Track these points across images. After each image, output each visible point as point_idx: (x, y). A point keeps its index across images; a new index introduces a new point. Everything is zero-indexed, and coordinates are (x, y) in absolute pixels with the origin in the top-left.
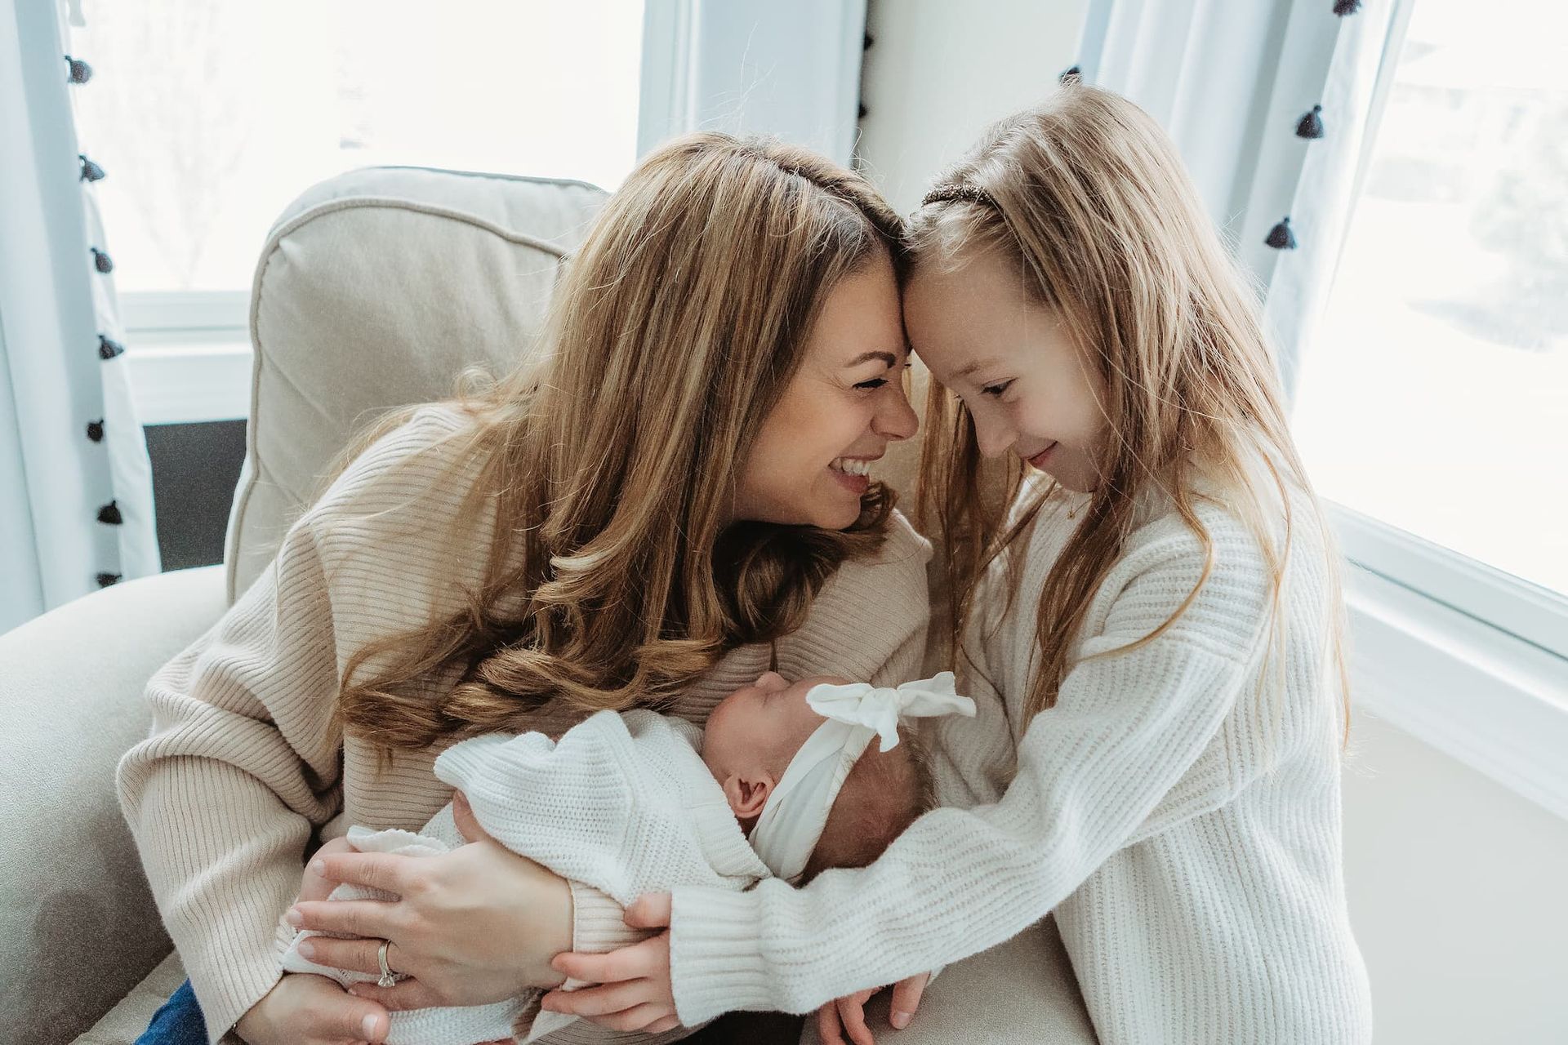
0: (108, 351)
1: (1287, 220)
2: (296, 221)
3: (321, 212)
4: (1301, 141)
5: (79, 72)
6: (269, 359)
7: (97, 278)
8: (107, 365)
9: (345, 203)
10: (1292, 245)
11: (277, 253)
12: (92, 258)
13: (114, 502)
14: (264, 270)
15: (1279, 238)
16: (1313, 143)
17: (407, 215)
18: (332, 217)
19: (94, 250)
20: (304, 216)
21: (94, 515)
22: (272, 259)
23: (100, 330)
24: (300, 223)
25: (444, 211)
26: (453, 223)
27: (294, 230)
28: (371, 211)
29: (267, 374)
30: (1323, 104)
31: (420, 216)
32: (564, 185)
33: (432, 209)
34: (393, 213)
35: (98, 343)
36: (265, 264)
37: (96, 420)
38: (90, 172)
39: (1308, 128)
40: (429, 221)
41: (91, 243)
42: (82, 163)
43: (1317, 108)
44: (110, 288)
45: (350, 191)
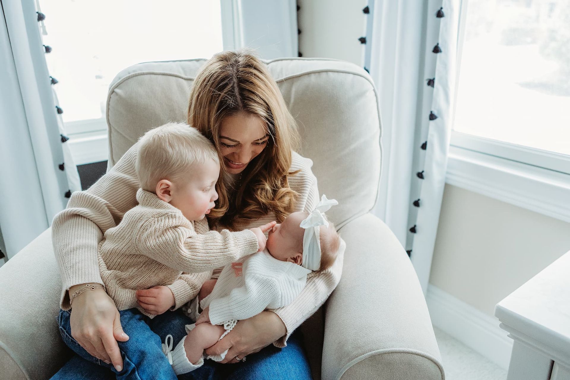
0: (64, 140)
1: (438, 44)
2: (118, 83)
3: (126, 79)
4: (438, 19)
5: (48, 50)
6: (114, 128)
7: (58, 116)
8: (64, 145)
9: (134, 75)
10: (441, 51)
11: (114, 94)
12: (56, 110)
13: (69, 191)
14: (110, 100)
15: (436, 50)
16: (442, 19)
17: (153, 76)
18: (130, 80)
19: (57, 107)
20: (121, 81)
21: (64, 195)
22: (112, 96)
23: (61, 133)
24: (120, 83)
25: (164, 73)
26: (167, 77)
27: (118, 86)
28: (141, 76)
29: (114, 134)
30: (443, 6)
31: (157, 76)
32: (197, 60)
33: (160, 73)
34: (149, 76)
35: (60, 138)
36: (110, 98)
37: (61, 163)
38: (54, 82)
39: (440, 14)
40: (160, 76)
41: (55, 105)
42: (51, 79)
43: (442, 8)
44: (61, 119)
45: (134, 71)
